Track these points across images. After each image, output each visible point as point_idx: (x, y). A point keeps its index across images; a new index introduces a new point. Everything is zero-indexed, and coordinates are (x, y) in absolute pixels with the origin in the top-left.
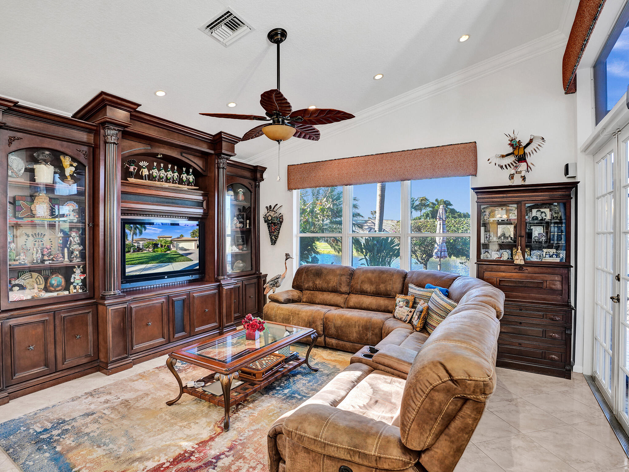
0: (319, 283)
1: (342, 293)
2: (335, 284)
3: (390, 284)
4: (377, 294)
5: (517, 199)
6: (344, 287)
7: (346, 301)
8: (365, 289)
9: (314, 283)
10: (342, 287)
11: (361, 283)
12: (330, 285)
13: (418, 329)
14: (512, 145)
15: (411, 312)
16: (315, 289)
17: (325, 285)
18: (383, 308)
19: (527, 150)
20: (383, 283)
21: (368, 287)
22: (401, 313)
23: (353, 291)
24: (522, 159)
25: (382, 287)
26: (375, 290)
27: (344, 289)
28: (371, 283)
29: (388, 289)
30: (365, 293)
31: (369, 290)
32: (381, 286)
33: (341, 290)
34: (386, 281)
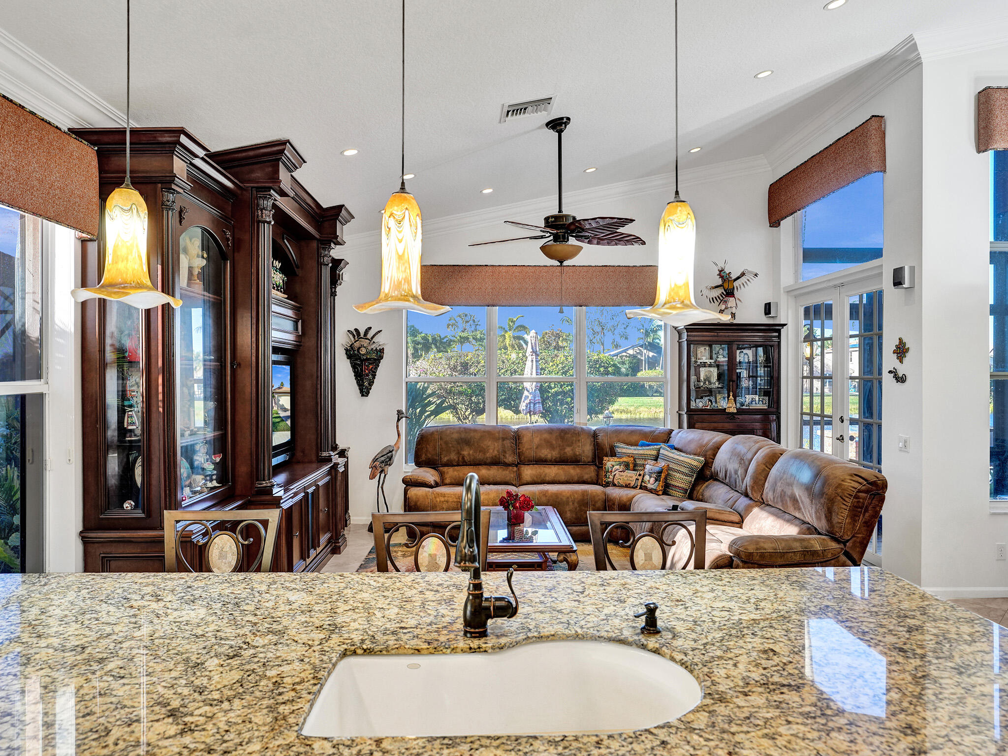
0: (469, 454)
1: (507, 465)
2: (496, 452)
3: (579, 446)
4: (561, 461)
5: (727, 339)
6: (510, 456)
7: (519, 475)
8: (543, 456)
9: (459, 453)
10: (507, 455)
11: (537, 448)
12: (488, 455)
13: (661, 493)
14: (722, 277)
15: (640, 475)
16: (461, 464)
17: (480, 456)
18: (576, 479)
19: (736, 284)
20: (568, 446)
21: (546, 453)
22: (626, 479)
23: (522, 461)
24: (730, 293)
25: (569, 451)
26: (558, 456)
27: (510, 459)
28: (552, 447)
29: (578, 453)
30: (543, 461)
31: (549, 456)
32: (566, 450)
33: (507, 461)
34: (572, 443)
